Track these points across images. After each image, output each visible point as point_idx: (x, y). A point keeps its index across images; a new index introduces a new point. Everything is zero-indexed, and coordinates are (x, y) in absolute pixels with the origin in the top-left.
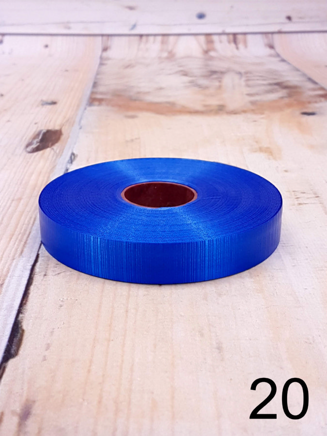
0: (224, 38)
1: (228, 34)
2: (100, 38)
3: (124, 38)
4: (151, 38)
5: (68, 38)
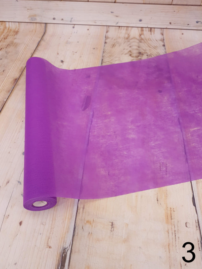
0: (147, 29)
1: (149, 28)
2: (106, 27)
3: (114, 27)
4: (123, 28)
5: (96, 26)
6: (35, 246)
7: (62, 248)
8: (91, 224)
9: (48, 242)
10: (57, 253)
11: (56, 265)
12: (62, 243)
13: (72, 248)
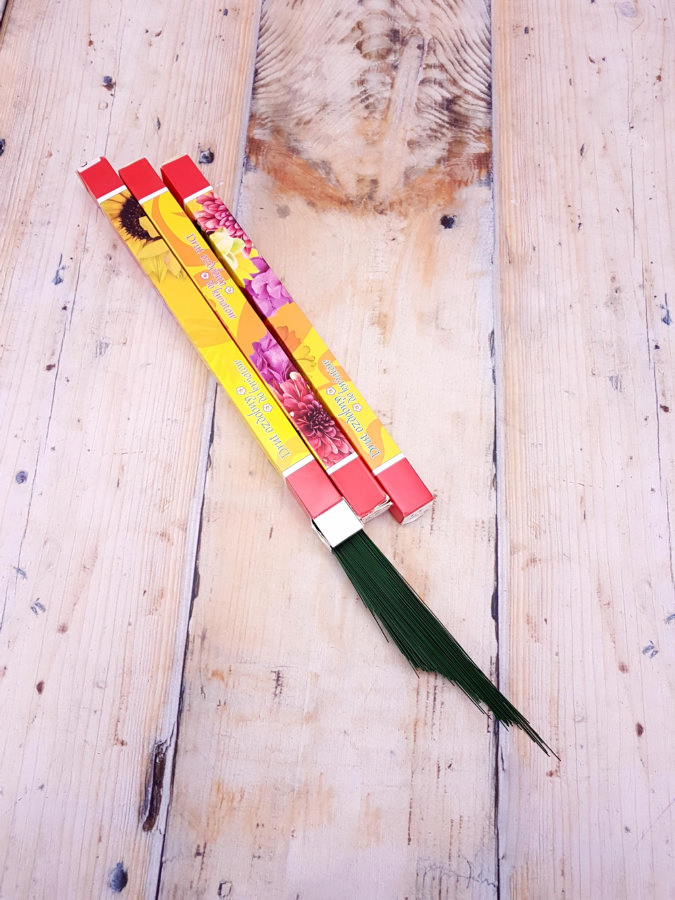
6: (85, 741)
7: (152, 743)
8: (223, 679)
9: (116, 730)
10: (142, 757)
11: (141, 784)
12: (153, 731)
13: (179, 743)
